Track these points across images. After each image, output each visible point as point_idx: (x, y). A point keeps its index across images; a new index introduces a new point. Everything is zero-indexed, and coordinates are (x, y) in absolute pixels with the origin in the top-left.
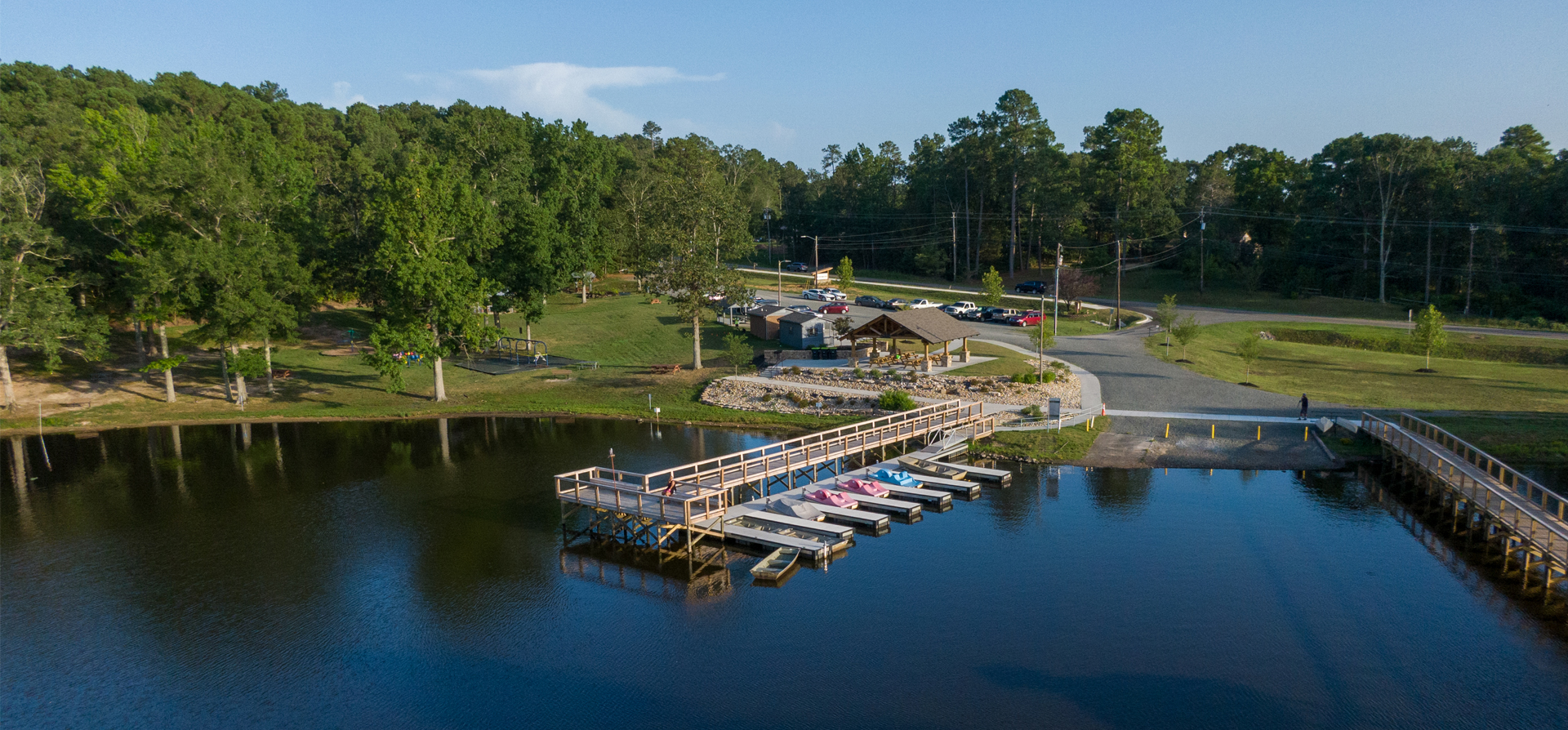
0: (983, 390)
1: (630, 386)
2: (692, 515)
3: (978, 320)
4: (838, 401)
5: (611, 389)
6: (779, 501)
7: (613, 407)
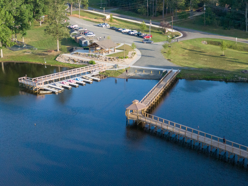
1: (42, 55)
2: (38, 85)
6: (55, 83)
7: (37, 60)
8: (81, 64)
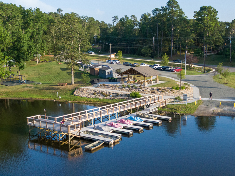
0: (163, 92)
1: (51, 90)
2: (70, 130)
3: (161, 70)
4: (117, 95)
5: (45, 91)
6: (98, 126)
7: (46, 96)
8: (116, 98)
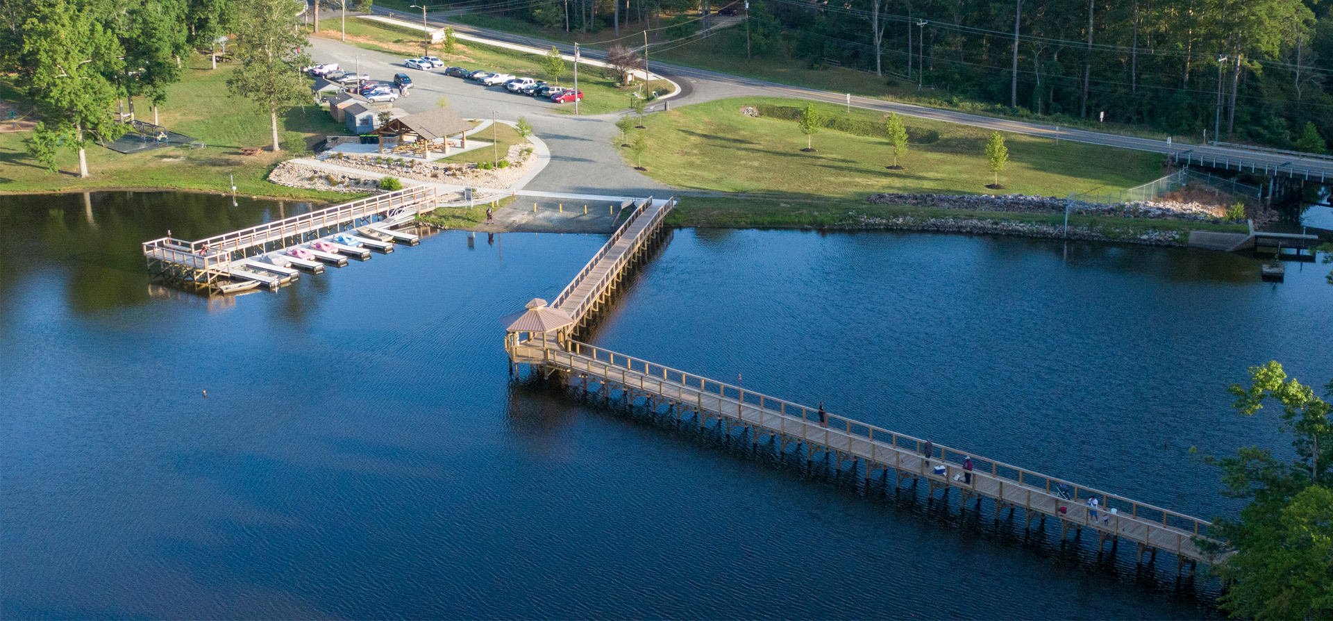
0: (454, 175)
1: (223, 165)
2: (209, 264)
4: (357, 182)
5: (209, 168)
6: (267, 256)
7: (206, 183)
8: (354, 190)
